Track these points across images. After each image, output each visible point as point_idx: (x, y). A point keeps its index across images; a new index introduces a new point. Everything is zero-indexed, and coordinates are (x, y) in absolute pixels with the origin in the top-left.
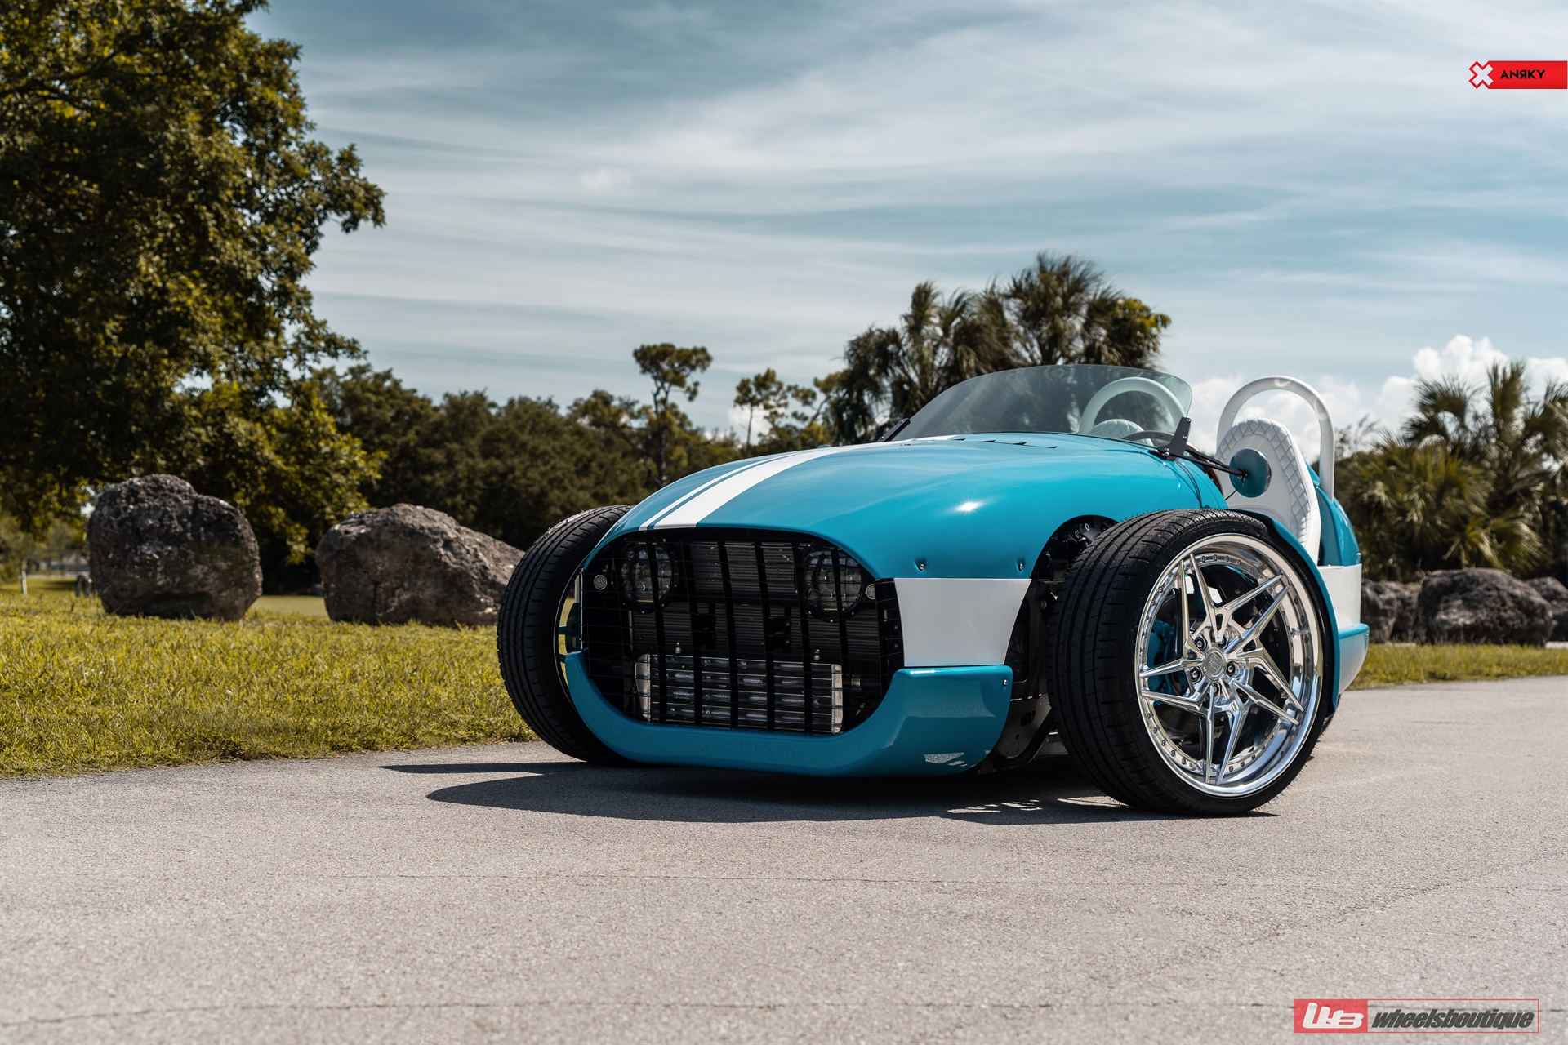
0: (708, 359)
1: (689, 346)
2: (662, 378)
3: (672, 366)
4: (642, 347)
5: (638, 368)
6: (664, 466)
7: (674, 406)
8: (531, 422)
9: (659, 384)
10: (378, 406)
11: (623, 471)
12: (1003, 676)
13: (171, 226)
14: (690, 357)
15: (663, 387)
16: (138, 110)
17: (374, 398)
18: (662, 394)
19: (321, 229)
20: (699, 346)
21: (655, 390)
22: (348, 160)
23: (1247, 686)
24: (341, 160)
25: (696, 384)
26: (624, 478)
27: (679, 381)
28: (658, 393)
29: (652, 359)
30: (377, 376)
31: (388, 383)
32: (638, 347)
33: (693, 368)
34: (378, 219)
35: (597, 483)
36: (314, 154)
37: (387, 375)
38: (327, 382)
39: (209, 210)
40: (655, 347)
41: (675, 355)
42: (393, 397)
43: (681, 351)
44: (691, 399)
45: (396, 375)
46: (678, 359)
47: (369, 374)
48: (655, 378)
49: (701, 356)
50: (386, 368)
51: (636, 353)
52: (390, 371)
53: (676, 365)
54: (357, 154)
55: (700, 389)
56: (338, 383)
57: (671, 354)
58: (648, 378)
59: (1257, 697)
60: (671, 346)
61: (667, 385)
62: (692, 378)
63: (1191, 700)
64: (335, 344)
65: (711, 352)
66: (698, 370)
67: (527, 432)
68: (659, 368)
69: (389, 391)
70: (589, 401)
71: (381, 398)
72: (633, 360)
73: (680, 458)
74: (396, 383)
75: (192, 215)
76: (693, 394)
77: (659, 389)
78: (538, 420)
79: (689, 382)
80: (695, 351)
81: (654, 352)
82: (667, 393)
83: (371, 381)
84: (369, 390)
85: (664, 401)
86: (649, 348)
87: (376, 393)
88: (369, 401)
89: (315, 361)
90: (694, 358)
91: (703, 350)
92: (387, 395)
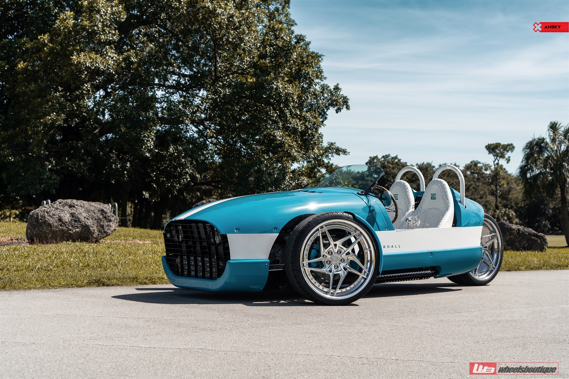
0: (514, 147)
1: (506, 143)
2: (496, 155)
3: (500, 151)
4: (488, 144)
5: (487, 152)
6: (498, 187)
7: (502, 166)
8: (447, 173)
9: (496, 158)
10: (393, 168)
11: (482, 190)
12: (266, 262)
13: (275, 115)
14: (507, 147)
15: (497, 158)
16: (264, 78)
17: (391, 166)
18: (497, 162)
19: (327, 113)
20: (510, 143)
21: (494, 160)
22: (337, 88)
23: (348, 266)
24: (334, 89)
25: (509, 157)
26: (482, 192)
27: (502, 156)
28: (495, 161)
29: (492, 149)
30: (393, 158)
31: (396, 160)
32: (487, 145)
33: (508, 151)
34: (348, 108)
35: (472, 194)
36: (324, 88)
37: (396, 158)
38: (375, 161)
39: (288, 109)
40: (493, 144)
41: (501, 147)
42: (398, 165)
43: (504, 145)
44: (508, 163)
45: (399, 157)
46: (502, 148)
47: (389, 158)
48: (494, 156)
49: (511, 147)
50: (395, 155)
51: (486, 147)
52: (397, 156)
53: (502, 150)
54: (339, 86)
55: (511, 158)
56: (379, 161)
57: (499, 146)
58: (491, 155)
59: (350, 269)
60: (500, 144)
61: (498, 158)
62: (508, 154)
63: (325, 270)
64: (339, 150)
65: (514, 145)
66: (510, 152)
67: (446, 176)
68: (495, 152)
69: (397, 163)
70: (469, 164)
71: (394, 166)
72: (485, 149)
73: (503, 184)
74: (399, 160)
75: (282, 111)
76: (508, 160)
77: (495, 159)
78: (450, 172)
79: (507, 156)
80: (508, 145)
81: (493, 146)
82: (498, 161)
83: (390, 160)
84: (390, 163)
85: (498, 164)
86: (491, 145)
87: (392, 164)
88: (390, 167)
89: (332, 156)
90: (508, 147)
91: (512, 144)
92: (396, 165)
